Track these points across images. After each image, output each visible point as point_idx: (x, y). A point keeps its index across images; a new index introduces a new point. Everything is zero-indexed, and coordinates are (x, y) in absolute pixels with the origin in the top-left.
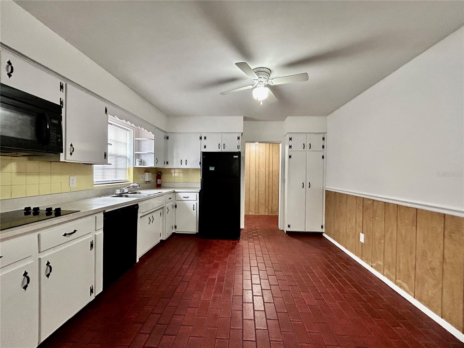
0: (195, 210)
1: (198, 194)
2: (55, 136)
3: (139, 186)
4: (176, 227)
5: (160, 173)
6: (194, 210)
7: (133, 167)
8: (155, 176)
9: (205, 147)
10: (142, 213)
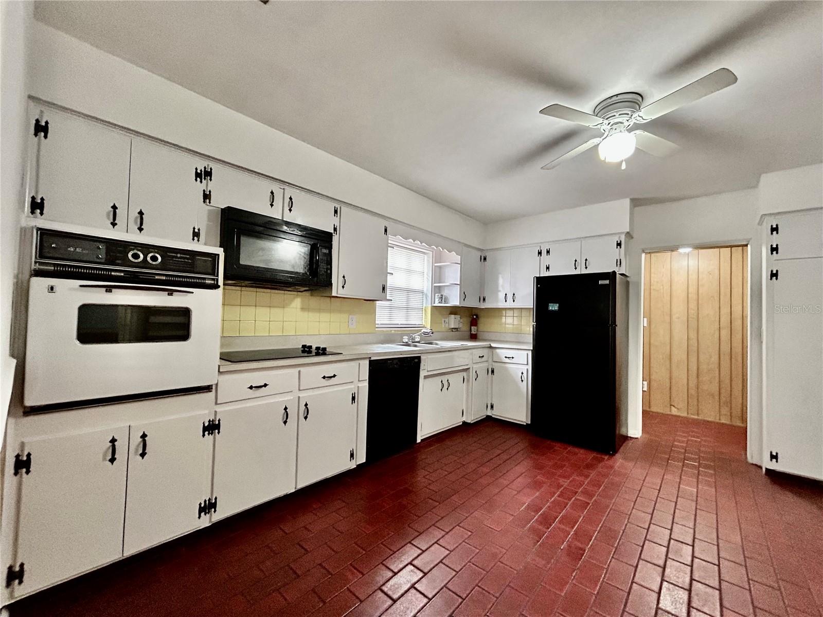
0: (525, 382)
1: (530, 353)
2: (325, 267)
3: (432, 333)
4: (492, 407)
5: (475, 317)
6: (522, 381)
7: (430, 306)
8: (467, 320)
9: (548, 268)
10: (428, 371)
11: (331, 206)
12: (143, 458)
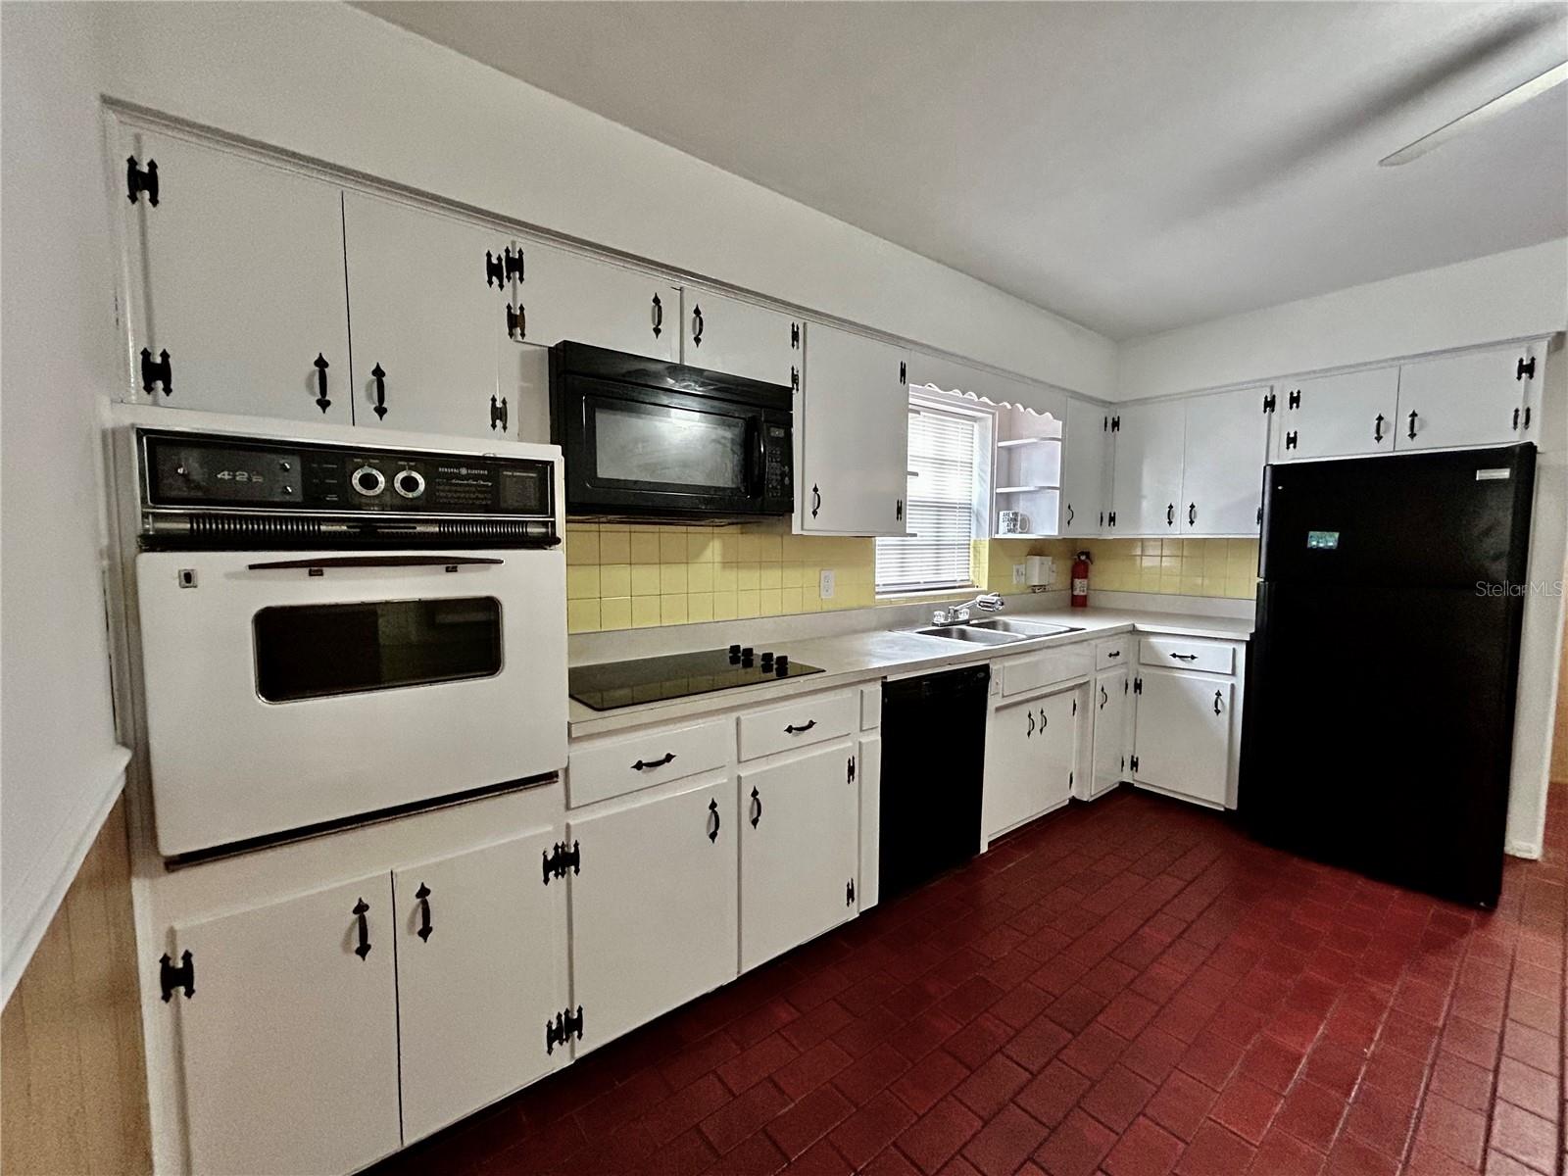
1: (1242, 650)
2: (778, 472)
3: (1002, 604)
4: (1134, 764)
5: (1083, 558)
6: (1218, 712)
7: (988, 539)
8: (1066, 565)
9: (1292, 441)
10: (1003, 696)
11: (786, 321)
12: (426, 940)
